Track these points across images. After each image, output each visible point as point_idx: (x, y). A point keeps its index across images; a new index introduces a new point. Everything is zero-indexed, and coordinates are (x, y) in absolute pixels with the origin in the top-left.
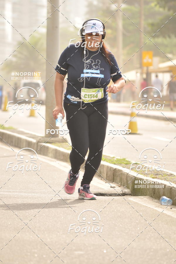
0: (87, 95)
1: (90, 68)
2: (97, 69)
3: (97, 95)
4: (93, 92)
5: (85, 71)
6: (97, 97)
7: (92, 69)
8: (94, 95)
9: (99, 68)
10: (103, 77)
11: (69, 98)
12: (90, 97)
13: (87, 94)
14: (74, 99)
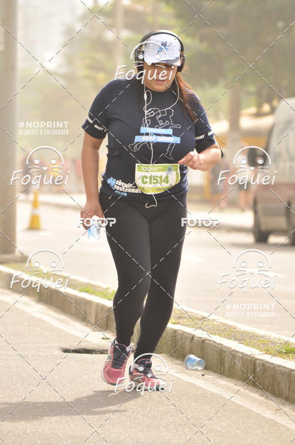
0: (146, 177)
1: (154, 124)
2: (167, 127)
3: (167, 177)
4: (159, 170)
5: (143, 130)
6: (167, 182)
7: (157, 128)
8: (161, 177)
9: (170, 125)
10: (179, 142)
11: (112, 185)
12: (153, 181)
13: (148, 175)
14: (121, 186)
